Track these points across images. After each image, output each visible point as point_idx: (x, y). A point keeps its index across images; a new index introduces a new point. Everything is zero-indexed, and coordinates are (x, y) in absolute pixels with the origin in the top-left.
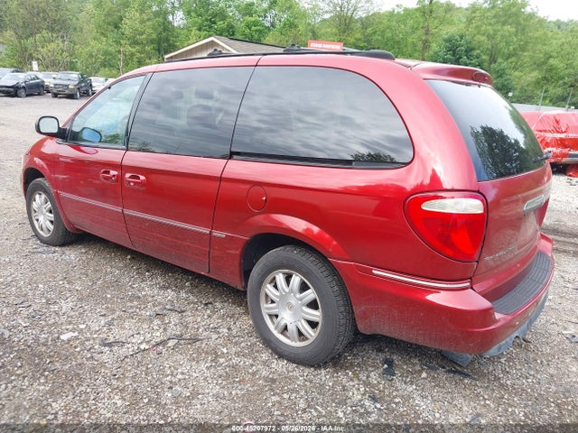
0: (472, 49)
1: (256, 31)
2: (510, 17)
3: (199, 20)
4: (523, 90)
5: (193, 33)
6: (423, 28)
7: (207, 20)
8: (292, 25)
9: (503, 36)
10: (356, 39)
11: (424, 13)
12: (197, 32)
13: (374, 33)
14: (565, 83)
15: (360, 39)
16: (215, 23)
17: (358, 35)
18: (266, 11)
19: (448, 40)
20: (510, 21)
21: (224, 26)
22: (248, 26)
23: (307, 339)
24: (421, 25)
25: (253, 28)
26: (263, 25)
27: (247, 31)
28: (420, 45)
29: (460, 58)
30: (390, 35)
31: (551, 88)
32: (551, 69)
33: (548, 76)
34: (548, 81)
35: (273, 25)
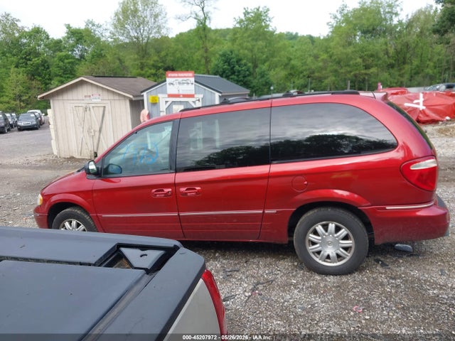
0: (240, 60)
1: (69, 63)
2: (260, 36)
3: (15, 59)
4: (278, 84)
5: (12, 70)
6: (203, 48)
7: (22, 58)
8: (100, 56)
9: (258, 49)
10: (154, 61)
11: (201, 37)
12: (16, 69)
13: (167, 55)
14: (304, 76)
15: (157, 61)
16: (30, 60)
17: (156, 58)
18: (73, 46)
19: (224, 55)
20: (261, 38)
21: (40, 62)
22: (61, 59)
23: (344, 258)
24: (201, 46)
25: (66, 61)
26: (73, 58)
27: (61, 64)
28: (203, 61)
29: (234, 67)
30: (179, 55)
31: (296, 80)
32: (293, 68)
33: (292, 72)
34: (293, 75)
35: (82, 57)
